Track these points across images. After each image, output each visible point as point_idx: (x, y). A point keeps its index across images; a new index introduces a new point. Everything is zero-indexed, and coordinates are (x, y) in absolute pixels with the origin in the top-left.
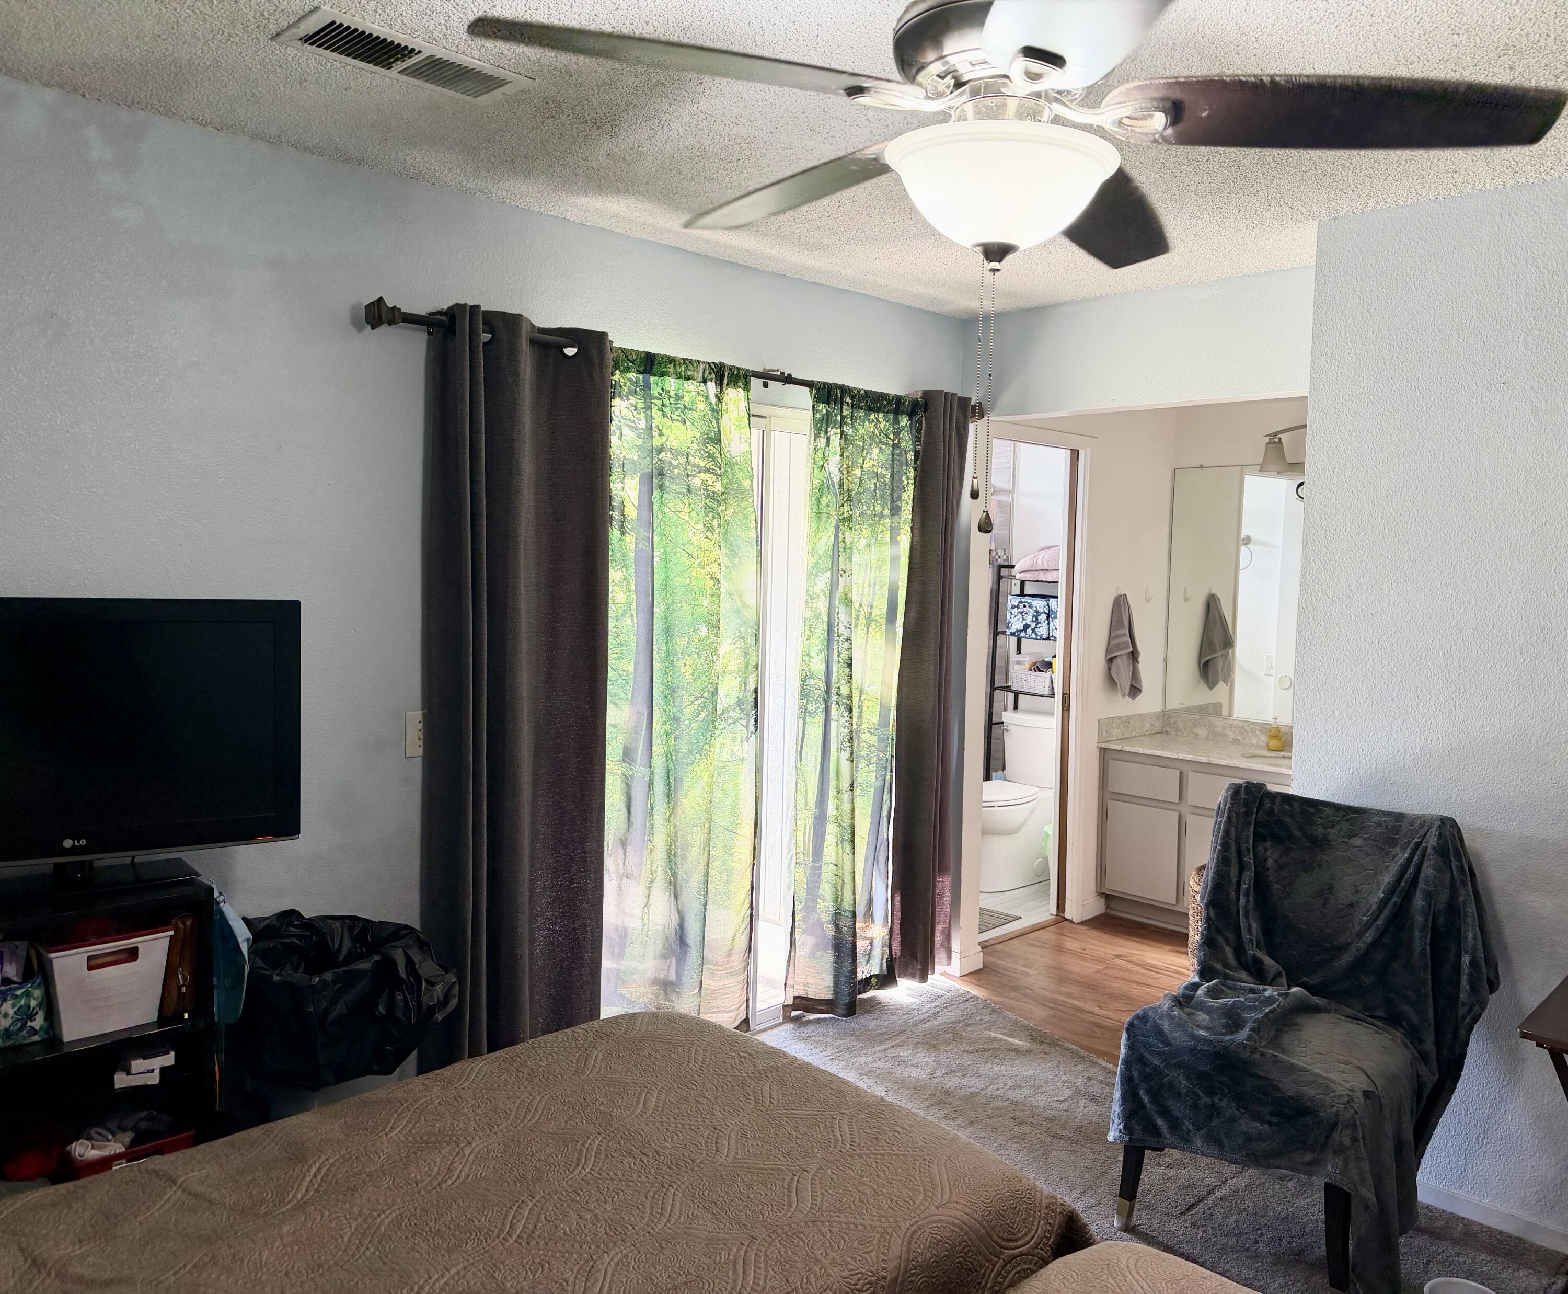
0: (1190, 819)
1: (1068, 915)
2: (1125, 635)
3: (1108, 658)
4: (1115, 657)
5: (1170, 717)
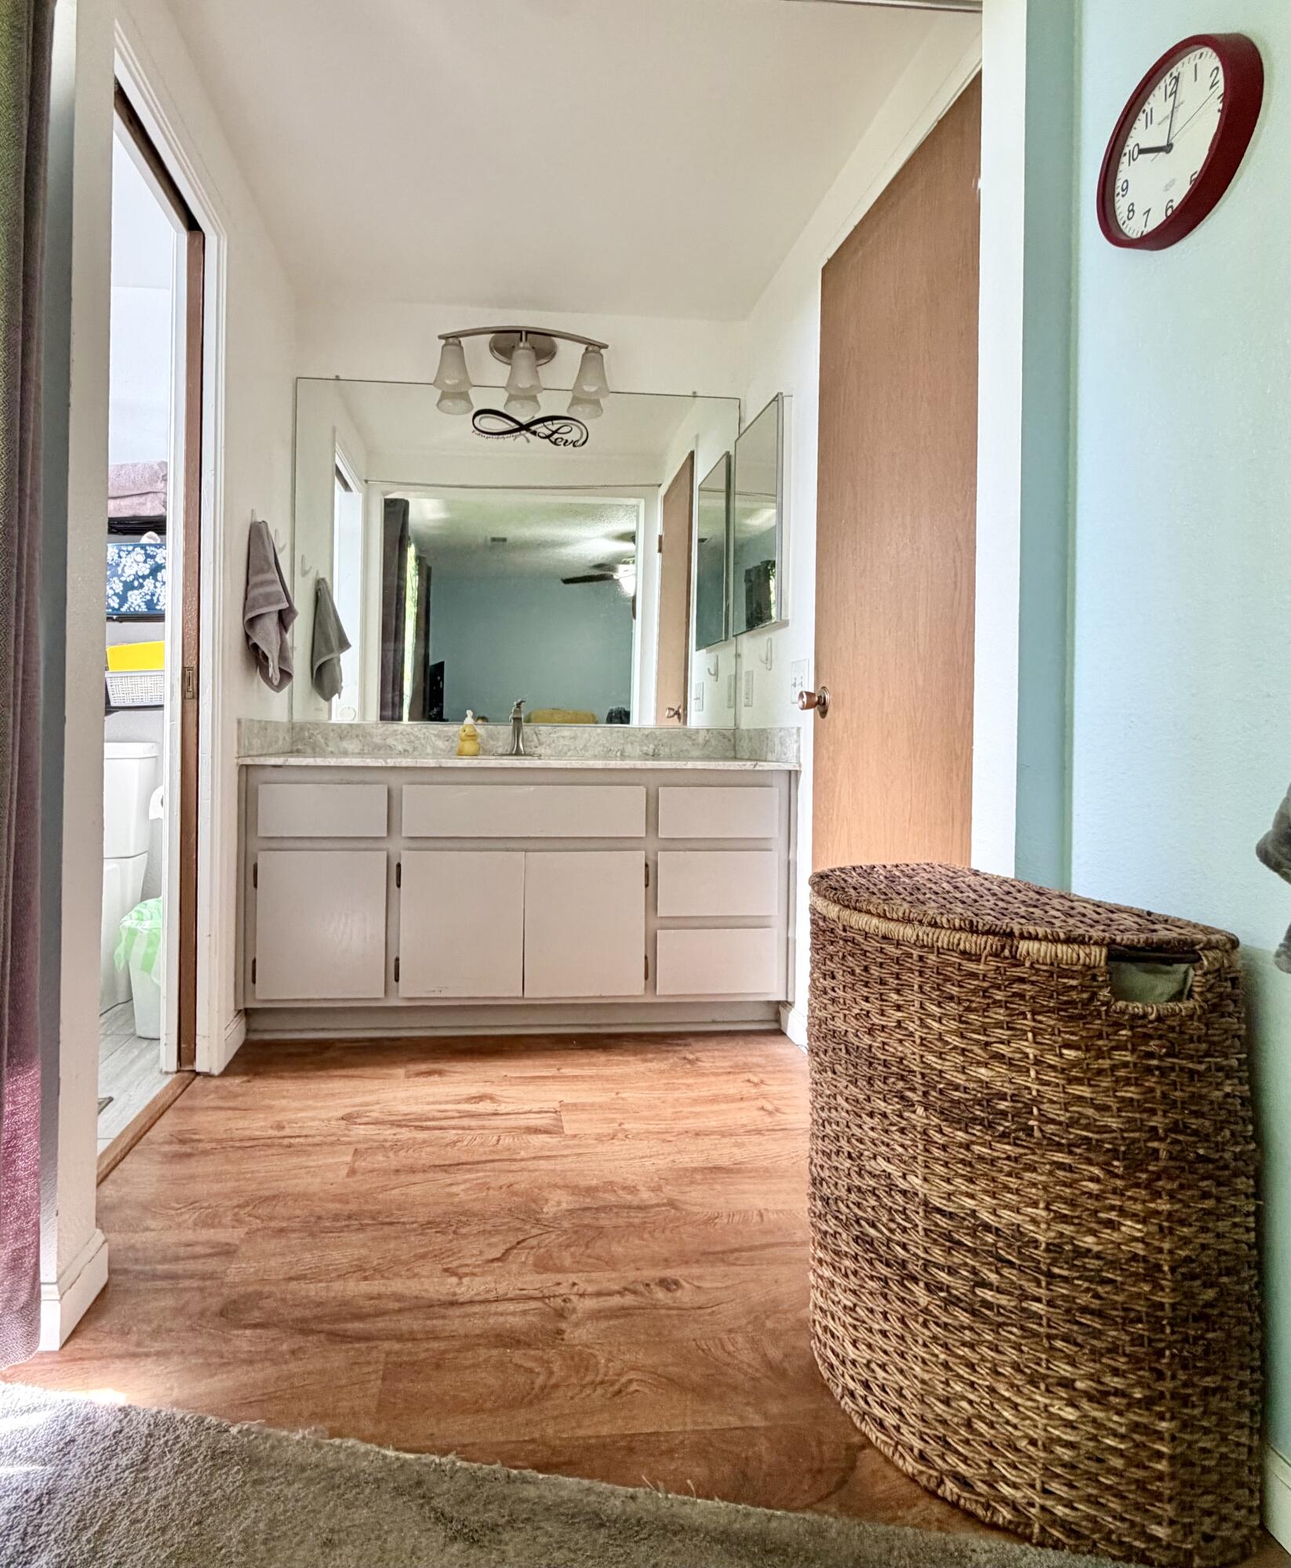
0: (407, 860)
1: (200, 1065)
2: (273, 582)
3: (247, 618)
4: (259, 616)
5: (302, 729)
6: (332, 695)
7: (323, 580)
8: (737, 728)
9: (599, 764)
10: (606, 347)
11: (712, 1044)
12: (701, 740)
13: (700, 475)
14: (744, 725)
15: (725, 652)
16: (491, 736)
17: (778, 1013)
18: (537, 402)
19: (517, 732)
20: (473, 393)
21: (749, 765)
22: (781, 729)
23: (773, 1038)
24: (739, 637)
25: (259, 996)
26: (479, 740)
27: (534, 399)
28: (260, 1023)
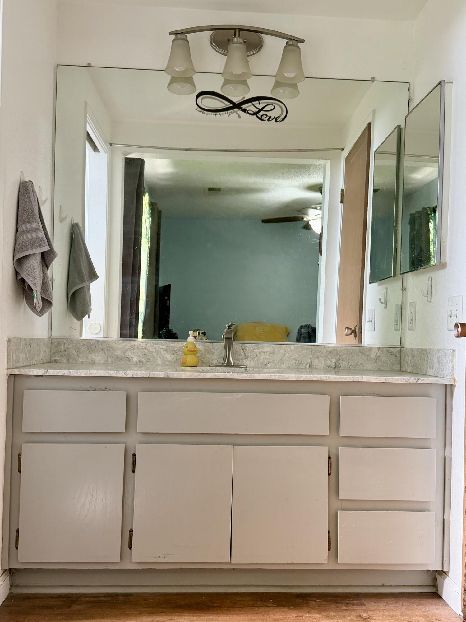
0: (142, 451)
2: (37, 230)
3: (16, 258)
4: (26, 257)
5: (59, 344)
6: (83, 316)
7: (77, 225)
8: (402, 347)
9: (292, 377)
10: (303, 41)
11: (382, 605)
12: (373, 356)
13: (376, 143)
14: (408, 344)
15: (394, 286)
16: (208, 351)
17: (435, 579)
18: (247, 86)
19: (228, 348)
20: (196, 77)
21: (412, 379)
22: (439, 350)
23: (430, 601)
24: (405, 275)
25: (21, 559)
26: (198, 354)
27: (244, 83)
28: (21, 580)
